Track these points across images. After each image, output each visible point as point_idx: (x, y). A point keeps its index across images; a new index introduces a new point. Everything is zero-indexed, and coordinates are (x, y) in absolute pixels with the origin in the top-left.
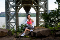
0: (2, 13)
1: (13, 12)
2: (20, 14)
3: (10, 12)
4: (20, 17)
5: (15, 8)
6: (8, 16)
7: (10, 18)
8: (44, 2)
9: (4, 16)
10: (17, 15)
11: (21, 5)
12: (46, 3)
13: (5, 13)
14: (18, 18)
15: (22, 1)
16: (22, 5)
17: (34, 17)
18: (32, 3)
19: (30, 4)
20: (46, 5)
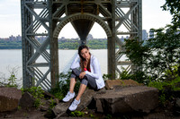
0: (12, 37)
1: (43, 35)
2: (64, 40)
3: (33, 36)
4: (62, 48)
5: (47, 24)
6: (31, 46)
7: (35, 51)
8: (131, 7)
9: (19, 48)
10: (53, 43)
11: (64, 15)
12: (134, 9)
13: (20, 40)
14: (57, 53)
15: (69, 6)
16: (68, 15)
17: (103, 48)
18: (95, 9)
19: (92, 12)
20: (134, 16)
